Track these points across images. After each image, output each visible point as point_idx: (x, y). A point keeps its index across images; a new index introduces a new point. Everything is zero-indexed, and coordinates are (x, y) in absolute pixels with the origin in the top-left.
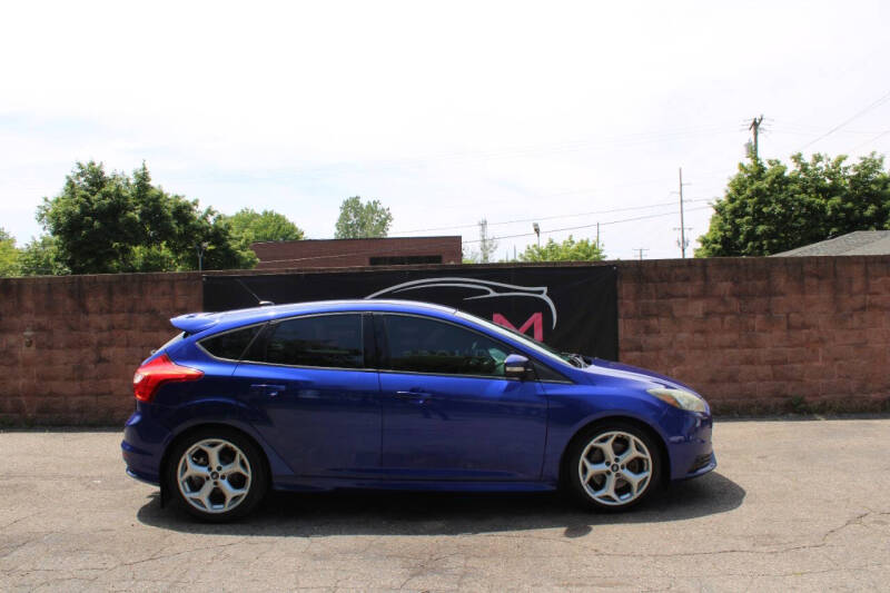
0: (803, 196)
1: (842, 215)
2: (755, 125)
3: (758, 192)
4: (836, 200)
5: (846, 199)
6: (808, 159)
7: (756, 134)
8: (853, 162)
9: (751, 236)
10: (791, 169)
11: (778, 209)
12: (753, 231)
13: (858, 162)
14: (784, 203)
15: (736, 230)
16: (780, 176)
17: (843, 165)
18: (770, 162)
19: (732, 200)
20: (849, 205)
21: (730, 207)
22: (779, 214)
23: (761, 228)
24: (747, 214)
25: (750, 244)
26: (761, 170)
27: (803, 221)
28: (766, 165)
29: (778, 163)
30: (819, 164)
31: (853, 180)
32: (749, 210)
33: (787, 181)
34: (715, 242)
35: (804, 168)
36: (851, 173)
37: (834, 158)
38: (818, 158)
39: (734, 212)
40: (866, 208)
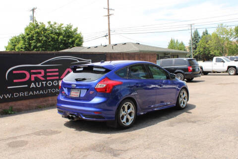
0: (51, 35)
1: (63, 41)
2: (33, 10)
3: (37, 33)
4: (61, 37)
5: (64, 37)
6: (52, 23)
7: (33, 13)
8: (65, 26)
9: (35, 47)
10: (47, 26)
11: (44, 39)
12: (36, 45)
13: (66, 26)
14: (46, 37)
15: (30, 45)
16: (44, 28)
17: (62, 26)
18: (40, 23)
19: (28, 35)
20: (65, 39)
21: (28, 37)
22: (45, 40)
23: (39, 44)
24: (34, 40)
25: (35, 49)
26: (37, 25)
27: (52, 43)
28: (39, 24)
29: (43, 23)
30: (55, 25)
31: (65, 31)
32: (34, 38)
33: (46, 30)
34: (22, 48)
35: (51, 26)
36: (64, 29)
37: (59, 24)
38: (55, 24)
39: (29, 39)
40: (69, 40)
